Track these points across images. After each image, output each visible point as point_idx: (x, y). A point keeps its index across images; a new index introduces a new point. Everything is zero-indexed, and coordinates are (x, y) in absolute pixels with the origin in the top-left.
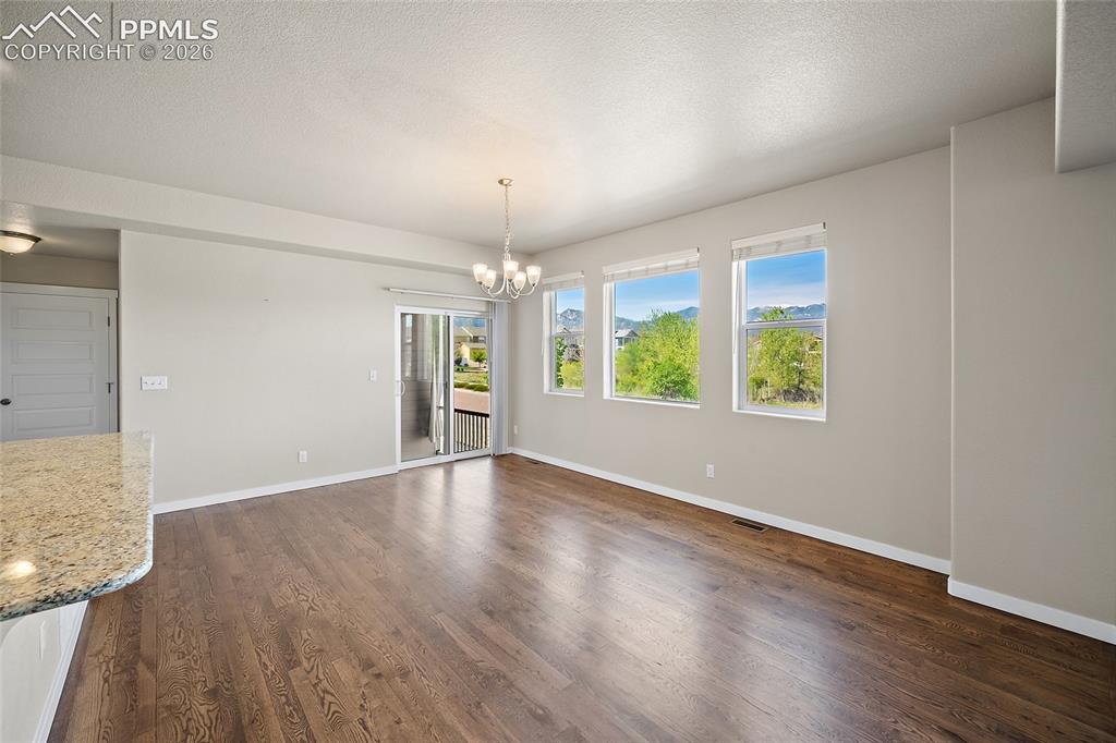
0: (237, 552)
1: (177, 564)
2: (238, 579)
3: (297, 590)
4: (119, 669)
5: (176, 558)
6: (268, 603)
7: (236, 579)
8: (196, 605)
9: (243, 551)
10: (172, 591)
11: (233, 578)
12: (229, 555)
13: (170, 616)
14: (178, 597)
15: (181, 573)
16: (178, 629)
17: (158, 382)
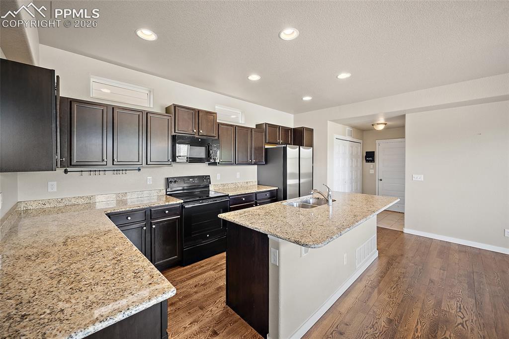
0: (440, 269)
1: (412, 260)
2: (432, 282)
3: (460, 308)
4: (371, 286)
5: (412, 257)
6: (439, 303)
7: (432, 281)
8: (407, 281)
9: (444, 270)
10: (403, 269)
11: (430, 280)
12: (436, 268)
13: (396, 279)
14: (404, 273)
15: (411, 264)
16: (395, 286)
17: (419, 177)
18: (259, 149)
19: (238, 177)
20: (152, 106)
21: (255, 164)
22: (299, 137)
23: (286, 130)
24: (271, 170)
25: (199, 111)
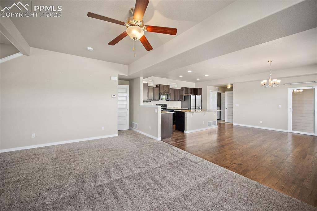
17: (237, 105)
18: (182, 96)
19: (175, 105)
20: (153, 84)
21: (180, 101)
22: (196, 91)
23: (191, 89)
24: (186, 103)
25: (165, 85)
